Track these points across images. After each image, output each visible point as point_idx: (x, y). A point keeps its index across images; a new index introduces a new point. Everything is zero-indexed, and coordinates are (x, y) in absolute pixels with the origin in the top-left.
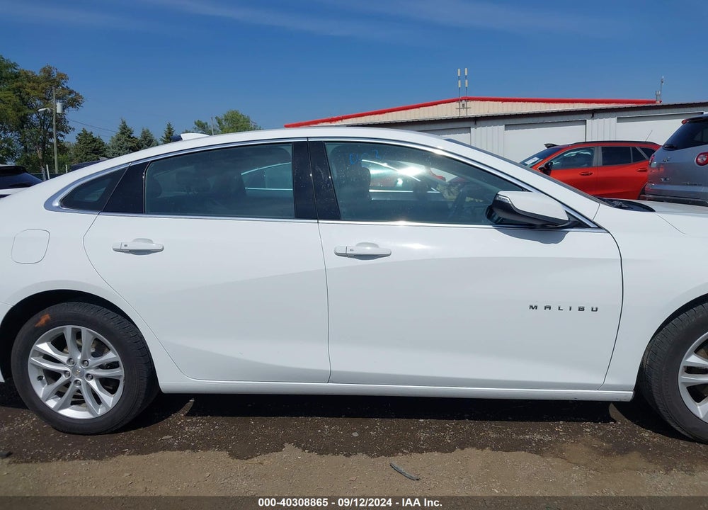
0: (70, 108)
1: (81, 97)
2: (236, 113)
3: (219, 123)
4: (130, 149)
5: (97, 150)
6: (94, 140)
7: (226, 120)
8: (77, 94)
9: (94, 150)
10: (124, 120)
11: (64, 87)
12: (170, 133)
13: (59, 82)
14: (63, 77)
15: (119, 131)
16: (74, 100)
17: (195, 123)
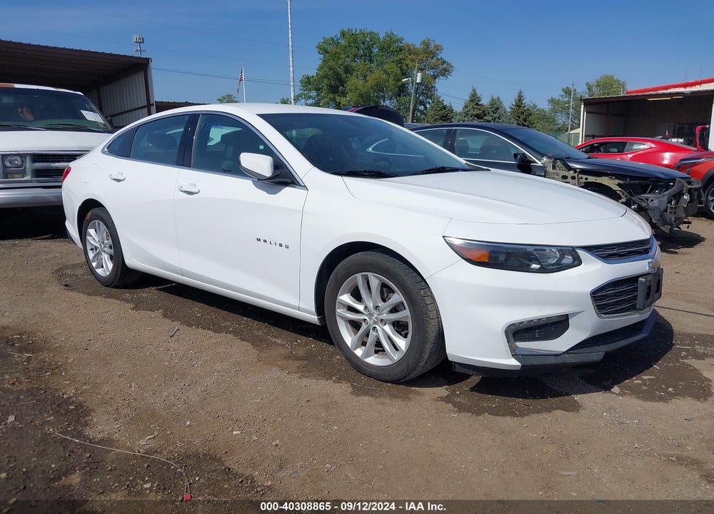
0: (441, 77)
1: (452, 66)
2: (612, 77)
3: (589, 89)
4: (476, 116)
5: (445, 117)
6: (444, 108)
7: (598, 86)
8: (448, 64)
9: (443, 117)
10: (475, 88)
11: (439, 57)
12: (520, 101)
13: (435, 53)
14: (438, 48)
15: (468, 99)
16: (446, 70)
17: (563, 90)
